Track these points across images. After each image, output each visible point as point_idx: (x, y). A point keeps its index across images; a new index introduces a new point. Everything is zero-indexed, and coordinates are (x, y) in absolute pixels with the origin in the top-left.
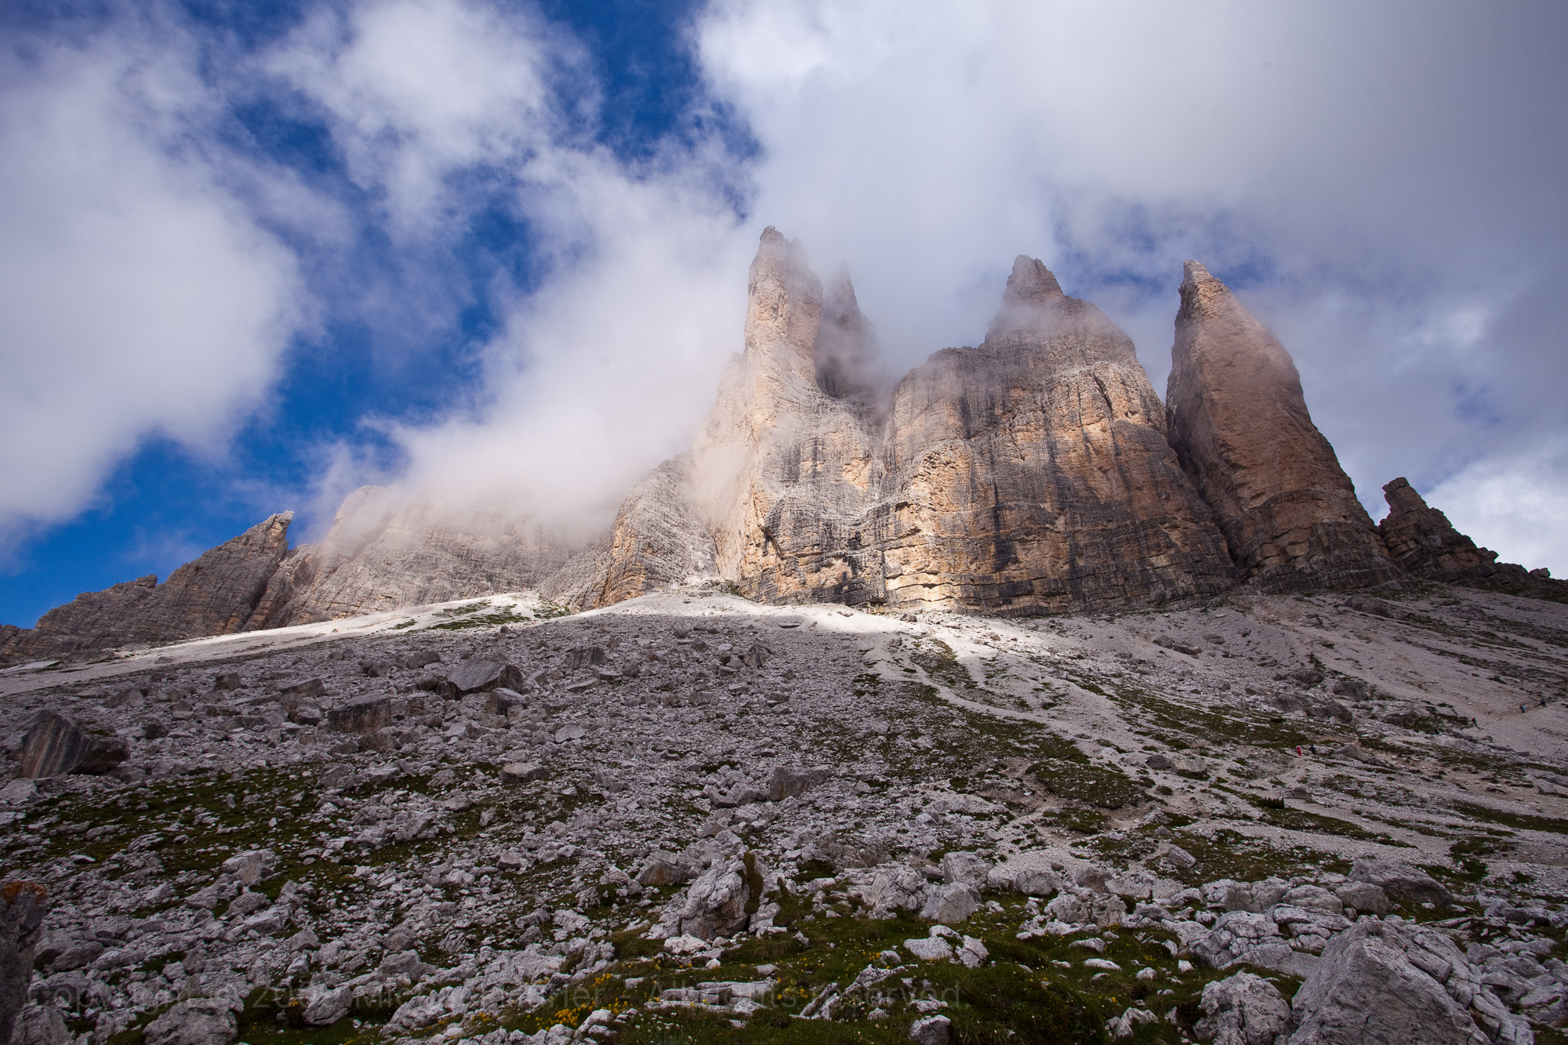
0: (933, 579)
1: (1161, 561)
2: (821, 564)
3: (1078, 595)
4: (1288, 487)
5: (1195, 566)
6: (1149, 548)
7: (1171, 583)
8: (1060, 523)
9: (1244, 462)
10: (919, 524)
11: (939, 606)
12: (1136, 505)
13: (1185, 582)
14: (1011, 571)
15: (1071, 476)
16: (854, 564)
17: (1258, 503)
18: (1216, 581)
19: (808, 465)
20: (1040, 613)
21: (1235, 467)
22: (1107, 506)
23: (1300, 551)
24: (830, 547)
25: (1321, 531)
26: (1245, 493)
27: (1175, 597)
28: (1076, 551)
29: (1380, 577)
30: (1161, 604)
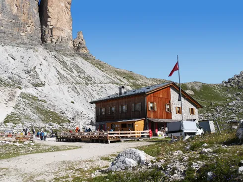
1: (23, 34)
4: (58, 26)
5: (31, 38)
6: (21, 30)
7: (23, 40)
9: (51, 16)
12: (22, 18)
13: (26, 41)
17: (51, 27)
18: (34, 42)
21: (49, 17)
22: (14, 15)
23: (54, 41)
25: (60, 38)
27: (23, 44)
29: (67, 51)
30: (18, 45)
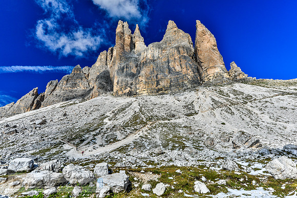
0: (145, 89)
1: (186, 82)
2: (126, 89)
3: (171, 90)
4: (210, 66)
5: (192, 83)
6: (184, 80)
7: (187, 86)
8: (169, 77)
10: (142, 79)
11: (145, 94)
12: (183, 72)
13: (189, 86)
14: (159, 86)
15: (171, 67)
16: (131, 88)
17: (205, 69)
18: (195, 85)
19: (125, 70)
20: (163, 94)
21: (202, 62)
22: (178, 72)
23: (211, 78)
24: (127, 85)
25: (215, 74)
26: (203, 67)
27: (187, 89)
28: (171, 81)
29: (224, 82)
30: (184, 91)
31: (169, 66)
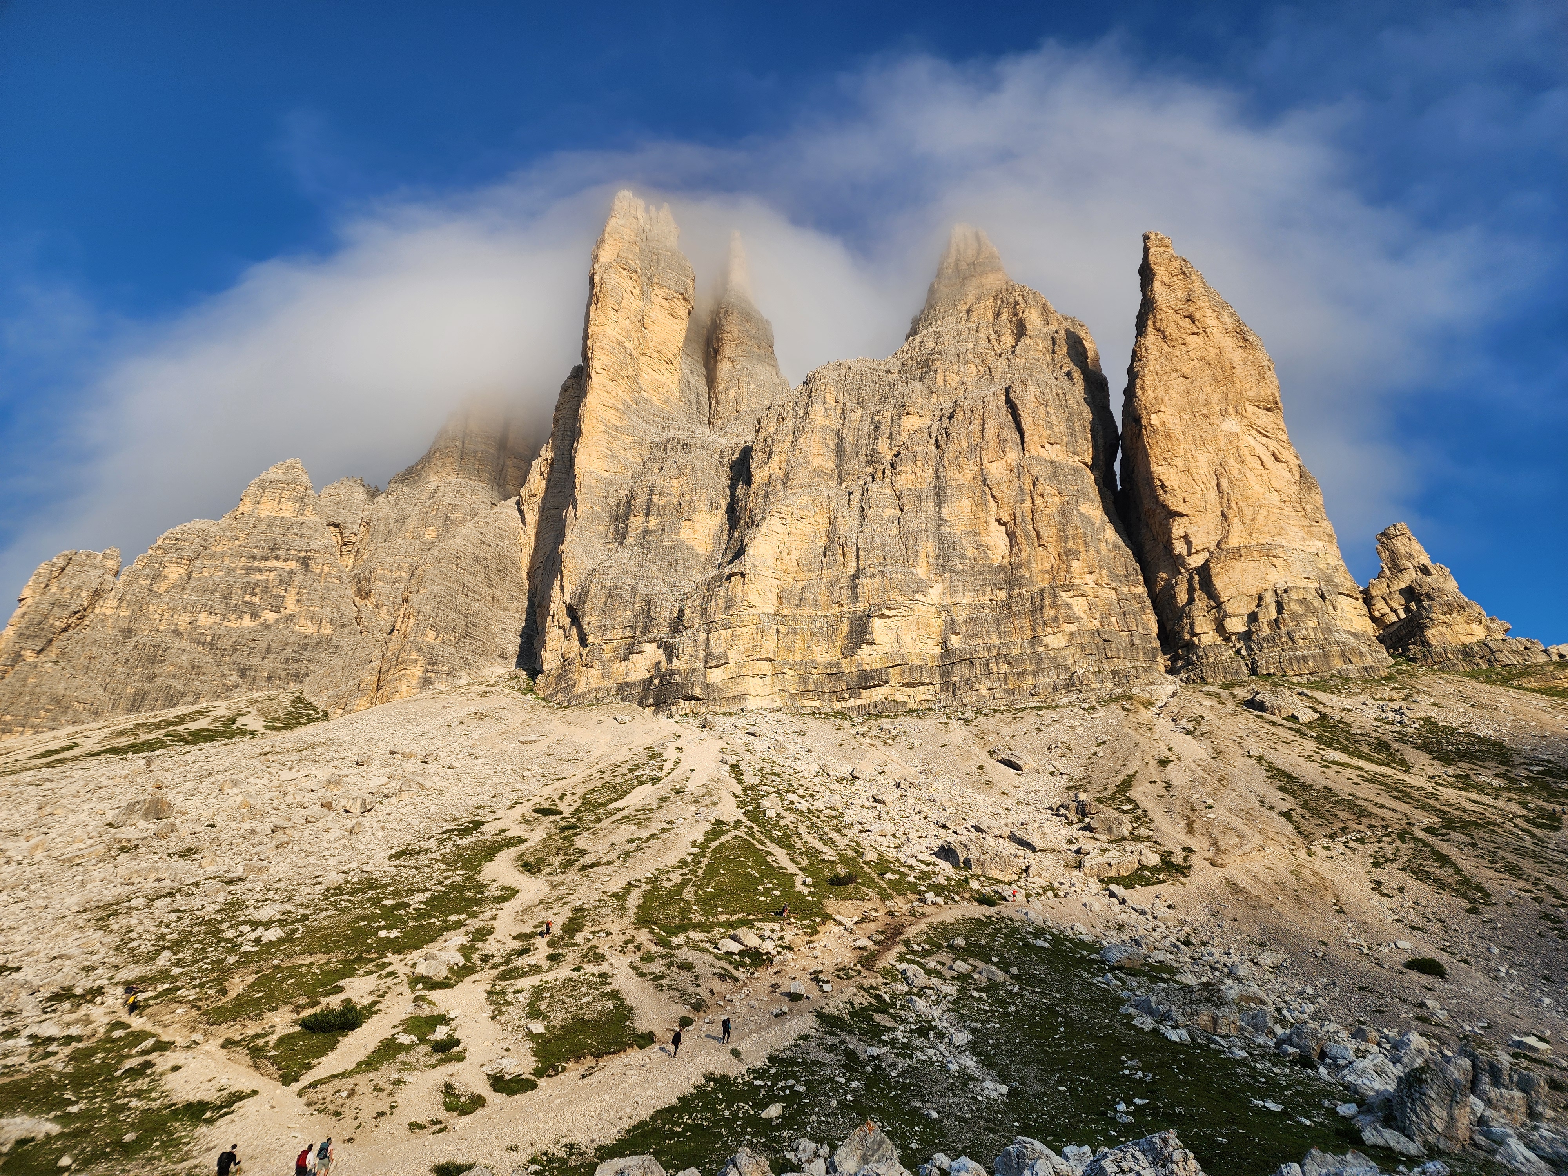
2: (631, 649)
3: (947, 686)
6: (1045, 625)
7: (1067, 667)
8: (935, 593)
9: (1181, 509)
10: (754, 598)
13: (1083, 669)
14: (865, 656)
15: (958, 529)
16: (670, 651)
19: (637, 522)
21: (1174, 515)
23: (1241, 626)
24: (646, 629)
26: (1183, 549)
29: (1336, 659)
31: (941, 521)
